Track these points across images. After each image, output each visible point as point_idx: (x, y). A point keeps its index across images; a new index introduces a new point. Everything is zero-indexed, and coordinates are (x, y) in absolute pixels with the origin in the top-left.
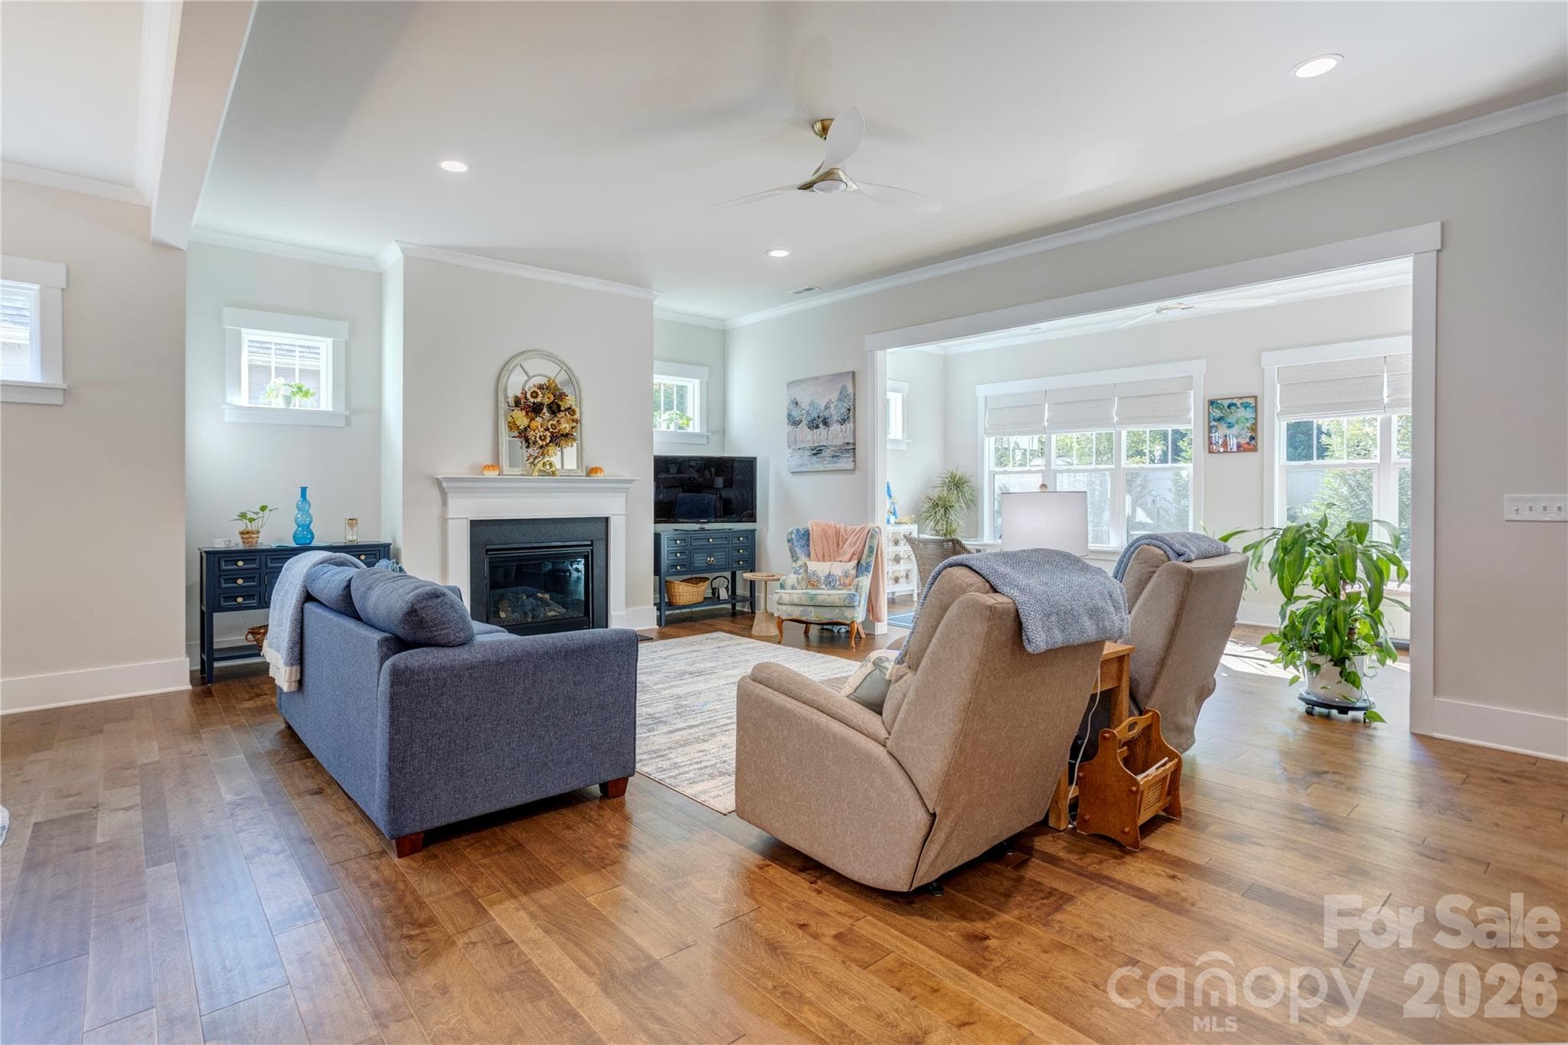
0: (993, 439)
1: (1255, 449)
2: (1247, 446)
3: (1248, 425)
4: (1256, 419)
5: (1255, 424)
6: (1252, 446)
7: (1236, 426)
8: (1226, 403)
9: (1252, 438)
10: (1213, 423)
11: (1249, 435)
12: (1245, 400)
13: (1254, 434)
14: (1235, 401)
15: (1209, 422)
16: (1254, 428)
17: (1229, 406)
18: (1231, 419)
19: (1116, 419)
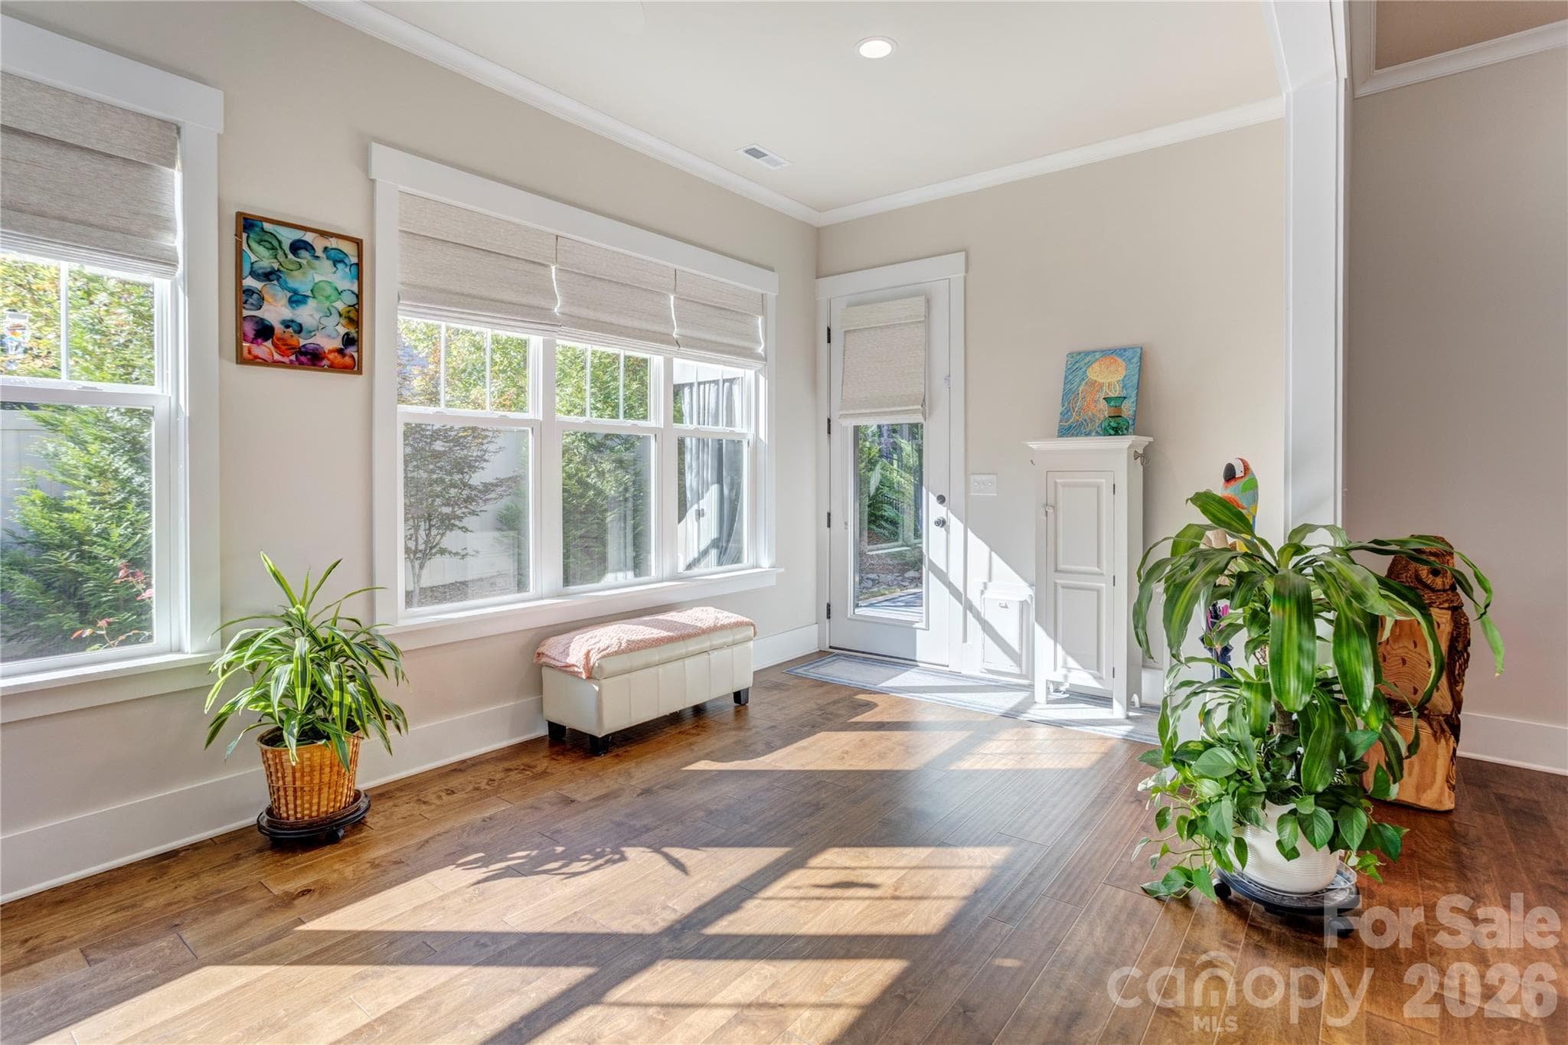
1: (353, 367)
2: (337, 358)
3: (340, 306)
4: (359, 296)
5: (357, 308)
6: (347, 360)
7: (311, 302)
8: (287, 236)
9: (350, 341)
10: (250, 282)
11: (342, 330)
12: (333, 243)
13: (353, 331)
14: (309, 237)
15: (239, 278)
16: (354, 318)
17: (297, 247)
18: (300, 282)
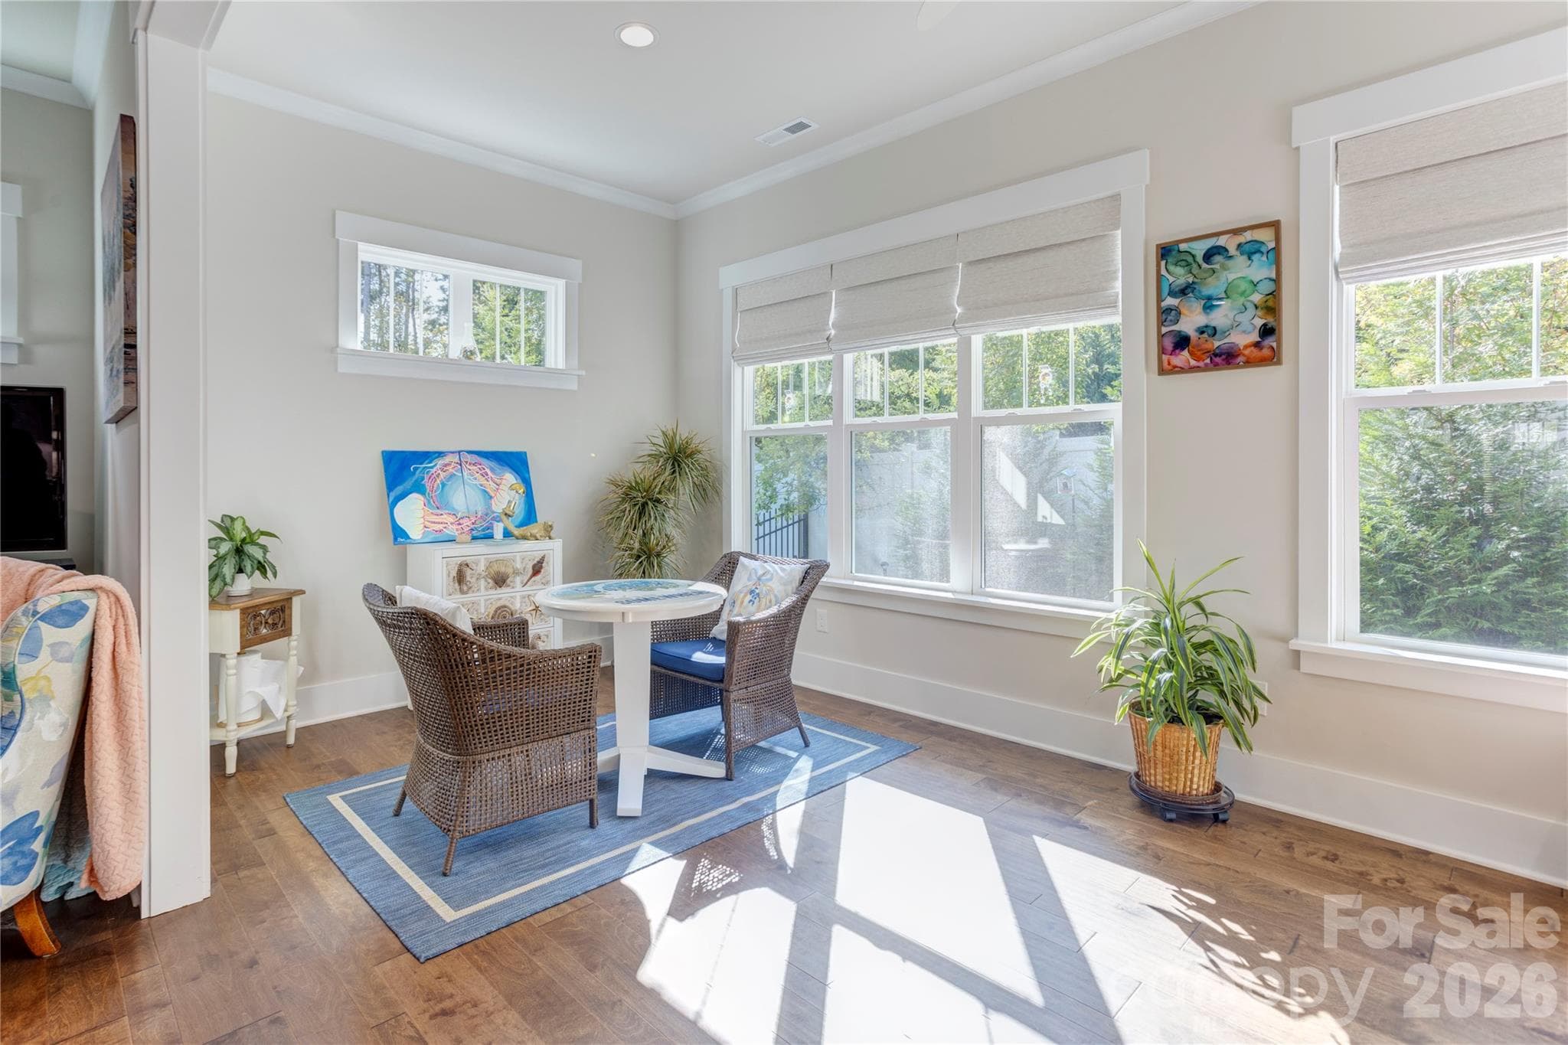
0: (750, 370)
1: (1273, 358)
2: (1254, 352)
3: (1257, 298)
4: (1277, 281)
5: (1275, 294)
6: (1266, 352)
7: (1225, 303)
8: (1200, 248)
9: (1267, 331)
10: (1170, 301)
11: (1259, 322)
12: (1248, 236)
13: (1270, 320)
14: (1222, 241)
15: (1160, 300)
16: (1271, 306)
17: (1208, 256)
18: (1213, 287)
19: (959, 310)
